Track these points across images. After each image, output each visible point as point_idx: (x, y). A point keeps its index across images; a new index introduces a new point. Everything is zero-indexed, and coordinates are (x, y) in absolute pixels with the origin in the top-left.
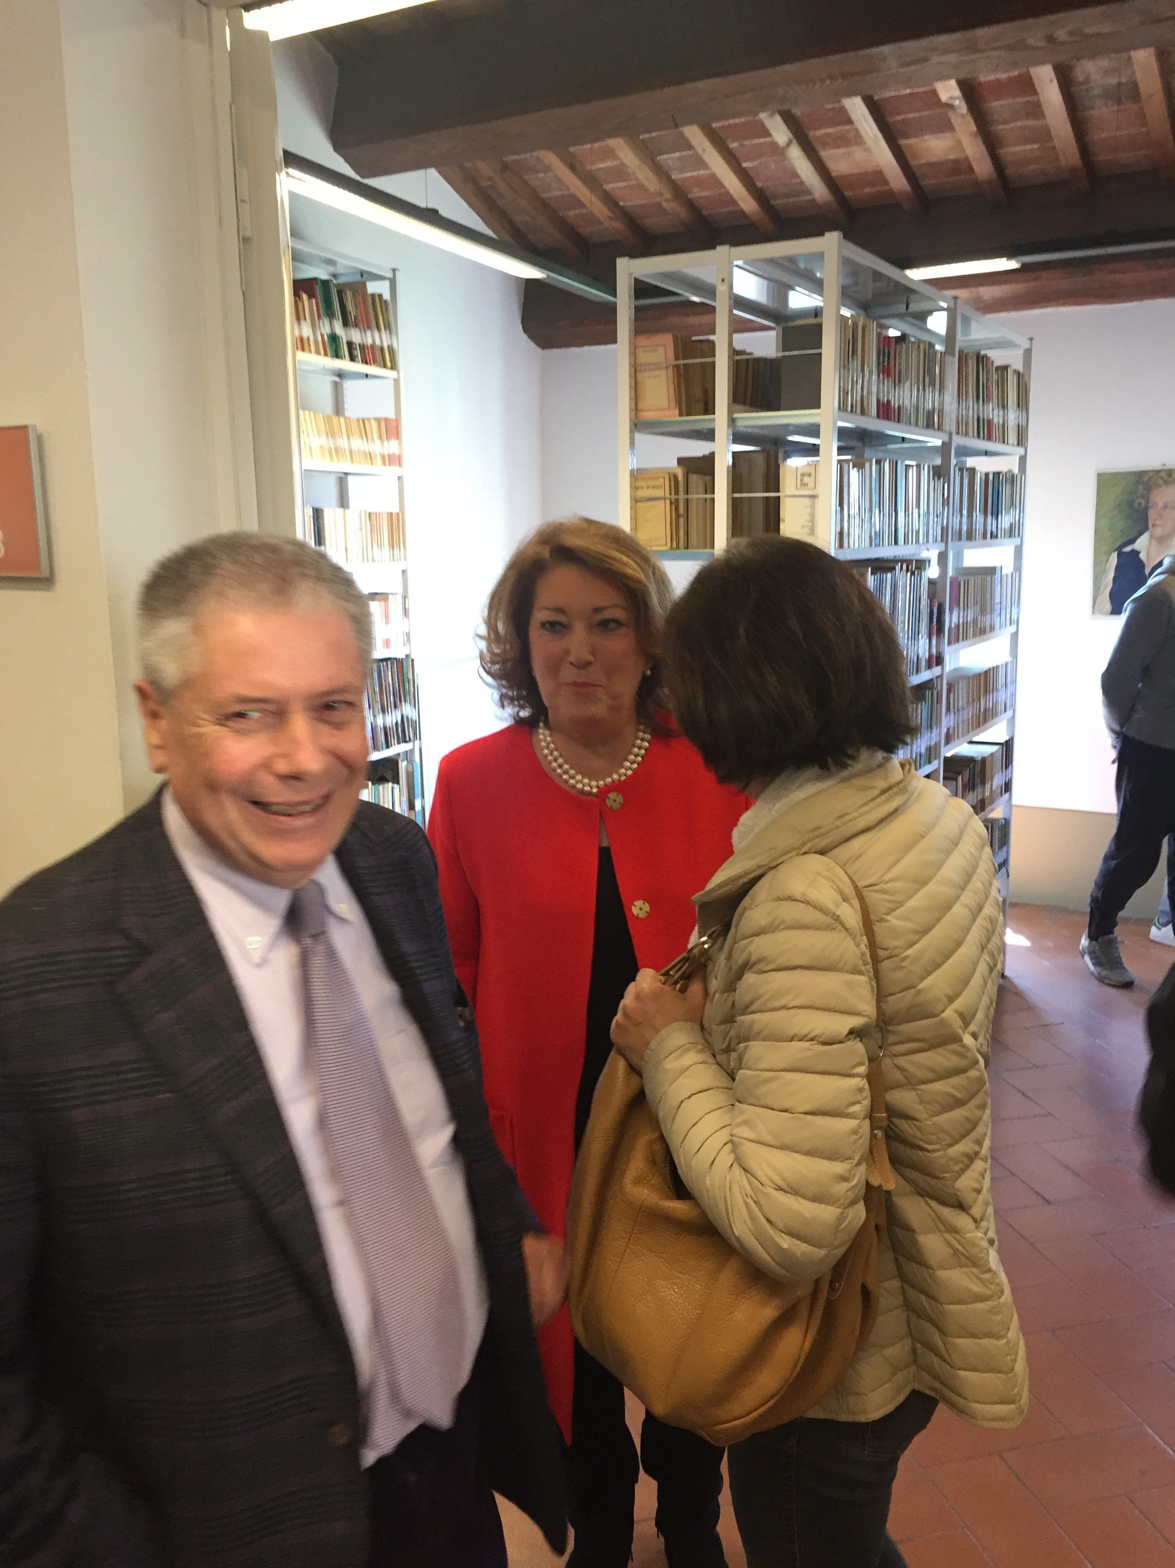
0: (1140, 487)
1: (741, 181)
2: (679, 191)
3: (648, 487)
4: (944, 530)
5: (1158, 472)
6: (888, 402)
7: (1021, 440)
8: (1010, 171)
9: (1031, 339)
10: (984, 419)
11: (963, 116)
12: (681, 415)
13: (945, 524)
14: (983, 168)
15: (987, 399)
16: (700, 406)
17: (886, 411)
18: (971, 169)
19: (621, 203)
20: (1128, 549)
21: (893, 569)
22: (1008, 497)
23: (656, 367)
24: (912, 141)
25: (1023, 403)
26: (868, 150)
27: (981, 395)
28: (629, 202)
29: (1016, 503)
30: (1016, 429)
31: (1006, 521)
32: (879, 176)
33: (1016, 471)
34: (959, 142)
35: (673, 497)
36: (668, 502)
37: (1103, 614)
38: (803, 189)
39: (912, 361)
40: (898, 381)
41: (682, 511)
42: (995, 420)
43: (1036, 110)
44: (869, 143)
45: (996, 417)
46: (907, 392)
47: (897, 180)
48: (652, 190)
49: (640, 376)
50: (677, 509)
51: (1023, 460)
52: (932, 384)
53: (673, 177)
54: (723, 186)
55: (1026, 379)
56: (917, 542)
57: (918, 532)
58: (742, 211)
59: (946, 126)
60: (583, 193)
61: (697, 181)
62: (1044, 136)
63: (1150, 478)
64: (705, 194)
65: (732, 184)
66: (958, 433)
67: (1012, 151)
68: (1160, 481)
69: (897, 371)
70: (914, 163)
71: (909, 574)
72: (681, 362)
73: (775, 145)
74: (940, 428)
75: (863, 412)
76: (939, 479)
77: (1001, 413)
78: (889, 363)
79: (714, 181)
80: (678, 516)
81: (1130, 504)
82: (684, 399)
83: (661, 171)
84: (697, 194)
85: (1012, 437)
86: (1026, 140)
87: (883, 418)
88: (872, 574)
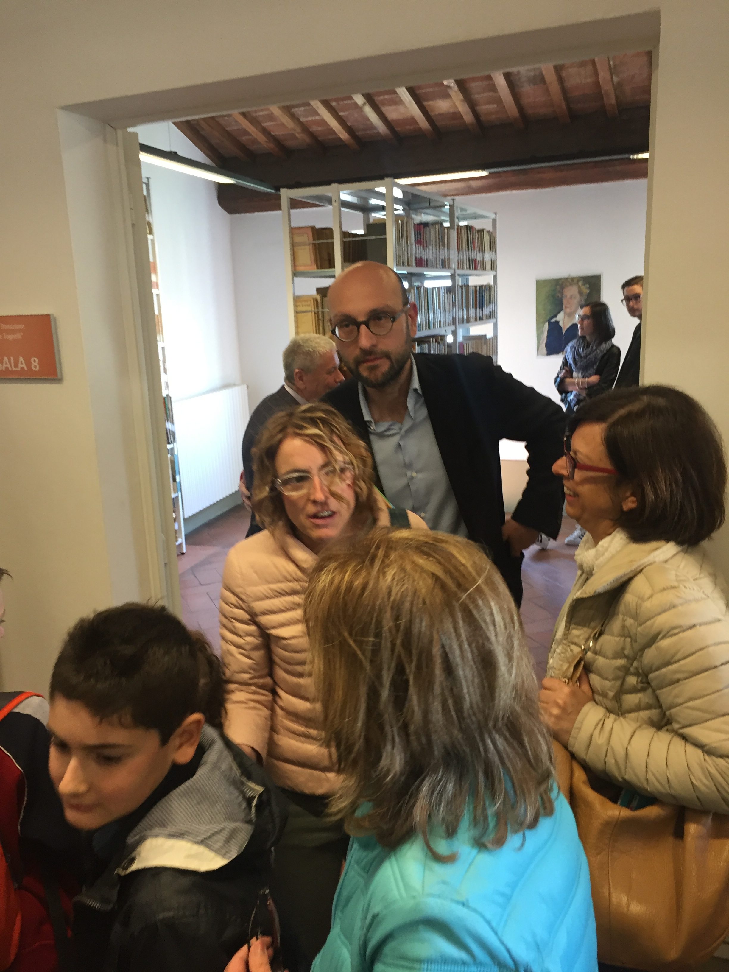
0: (558, 287)
1: (337, 122)
2: (305, 128)
3: (303, 306)
4: (454, 319)
5: (566, 279)
6: (421, 258)
7: (493, 267)
8: (483, 118)
9: (496, 214)
10: (472, 260)
11: (456, 92)
12: (318, 268)
13: (454, 315)
14: (468, 117)
15: (473, 248)
16: (327, 263)
17: (420, 263)
18: (462, 117)
19: (272, 133)
20: (553, 320)
21: (428, 342)
22: (488, 298)
23: (304, 244)
24: (431, 103)
25: (493, 247)
26: (406, 107)
27: (470, 247)
28: (277, 132)
29: (492, 300)
30: (490, 263)
31: (487, 310)
32: (413, 120)
33: (492, 283)
34: (454, 104)
35: (316, 310)
36: (313, 313)
37: (543, 355)
38: (372, 127)
39: (432, 234)
40: (426, 246)
41: (320, 317)
42: (478, 259)
43: (493, 88)
44: (408, 105)
45: (479, 257)
46: (431, 252)
47: (423, 123)
48: (289, 127)
49: (295, 249)
50: (318, 316)
51: (495, 277)
52: (444, 245)
53: (301, 120)
54: (329, 125)
55: (494, 235)
56: (440, 326)
57: (440, 322)
58: (340, 138)
59: (447, 96)
60: (251, 129)
61: (315, 122)
62: (499, 101)
63: (563, 282)
64: (319, 129)
65: (333, 124)
66: (458, 268)
67: (483, 108)
68: (568, 284)
69: (425, 241)
70: (432, 114)
71: (437, 344)
72: (317, 242)
73: (356, 104)
74: (449, 267)
75: (408, 265)
76: (450, 293)
77: (481, 254)
78: (420, 239)
79: (323, 122)
80: (319, 320)
81: (553, 296)
82: (319, 260)
83: (293, 117)
84: (314, 129)
85: (488, 266)
86: (489, 103)
87: (419, 266)
88: (418, 345)
